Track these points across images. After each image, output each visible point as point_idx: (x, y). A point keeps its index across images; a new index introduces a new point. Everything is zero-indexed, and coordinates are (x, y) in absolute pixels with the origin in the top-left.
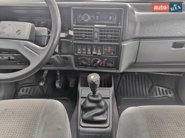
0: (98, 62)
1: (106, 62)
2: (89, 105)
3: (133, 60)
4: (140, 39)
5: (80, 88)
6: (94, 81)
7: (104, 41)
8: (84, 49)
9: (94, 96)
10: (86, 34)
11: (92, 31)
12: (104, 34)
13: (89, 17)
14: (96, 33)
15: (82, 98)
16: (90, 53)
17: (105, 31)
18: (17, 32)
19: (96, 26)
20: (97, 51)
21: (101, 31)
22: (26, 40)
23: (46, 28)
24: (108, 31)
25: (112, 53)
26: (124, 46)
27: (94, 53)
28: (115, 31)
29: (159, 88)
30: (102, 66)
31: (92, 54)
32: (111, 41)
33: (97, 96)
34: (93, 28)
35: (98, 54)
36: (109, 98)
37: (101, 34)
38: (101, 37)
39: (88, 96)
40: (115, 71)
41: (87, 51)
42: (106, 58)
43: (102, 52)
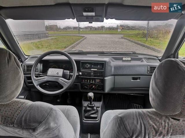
0: (93, 87)
1: (97, 87)
2: (88, 109)
3: (112, 86)
4: (114, 75)
5: (83, 102)
6: (91, 96)
7: (96, 77)
8: (86, 81)
9: (91, 104)
10: (87, 73)
11: (90, 72)
12: (96, 74)
13: (89, 66)
14: (92, 73)
15: (84, 107)
16: (89, 82)
17: (96, 72)
18: (57, 73)
19: (92, 69)
20: (93, 81)
21: (94, 72)
22: (61, 77)
23: (69, 71)
24: (98, 72)
25: (100, 83)
26: (106, 79)
27: (91, 82)
28: (101, 72)
29: (136, 105)
30: (95, 89)
31: (90, 83)
32: (99, 77)
33: (92, 104)
34: (91, 71)
35: (93, 83)
36: (99, 107)
37: (95, 74)
38: (94, 75)
39: (88, 105)
40: (102, 92)
41: (87, 81)
42: (98, 85)
43: (95, 82)
